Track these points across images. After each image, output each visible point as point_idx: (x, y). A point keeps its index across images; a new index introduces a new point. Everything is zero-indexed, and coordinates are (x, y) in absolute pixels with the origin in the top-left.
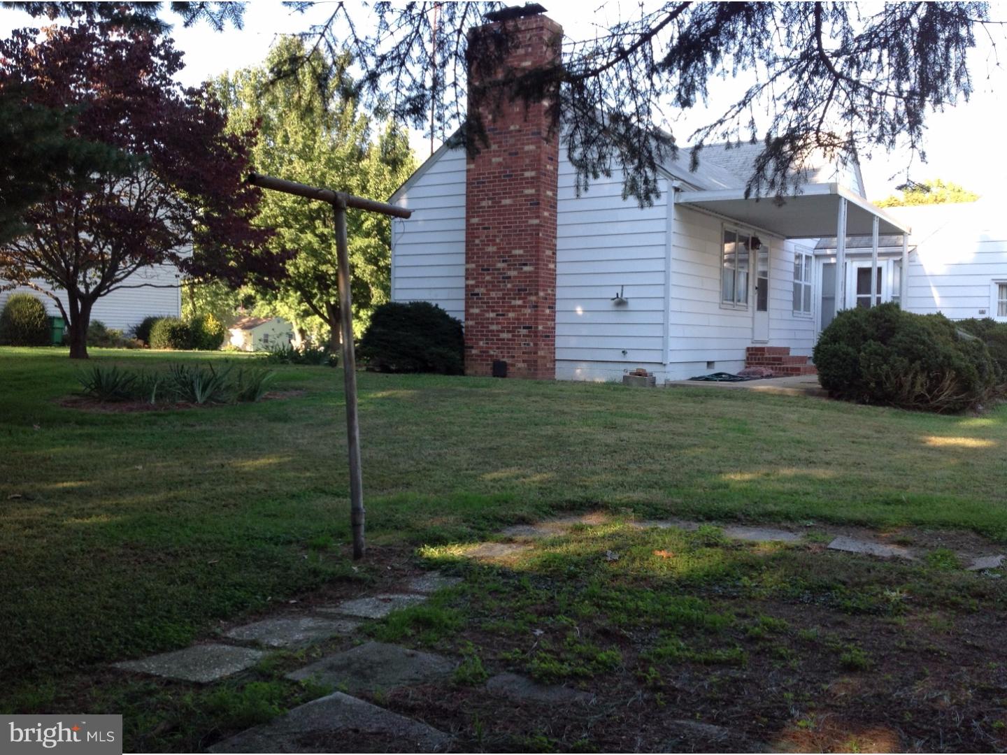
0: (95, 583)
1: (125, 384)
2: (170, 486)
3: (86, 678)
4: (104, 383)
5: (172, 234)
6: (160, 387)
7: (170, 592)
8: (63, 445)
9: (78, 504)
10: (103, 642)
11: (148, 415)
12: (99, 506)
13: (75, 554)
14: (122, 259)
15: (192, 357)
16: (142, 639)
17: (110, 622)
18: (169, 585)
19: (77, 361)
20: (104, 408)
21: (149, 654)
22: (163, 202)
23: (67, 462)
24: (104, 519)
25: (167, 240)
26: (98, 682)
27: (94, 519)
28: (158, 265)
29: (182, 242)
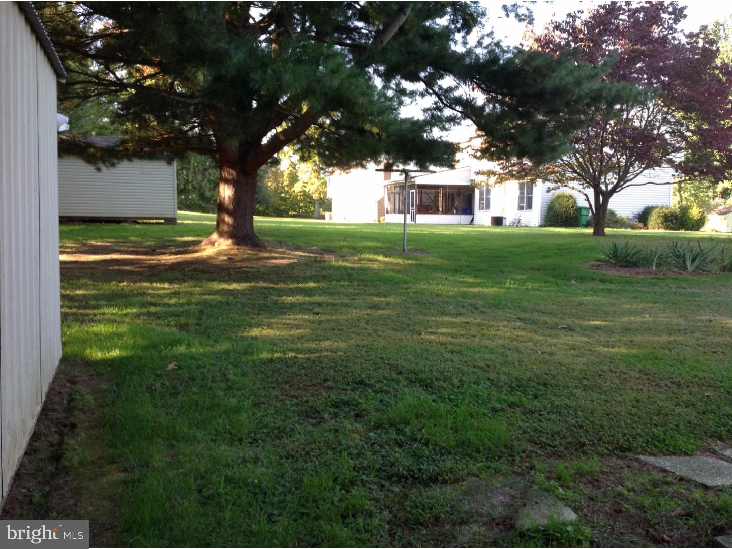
0: (621, 395)
1: (633, 255)
2: (671, 331)
3: (620, 462)
4: (619, 254)
5: (670, 144)
6: (659, 258)
7: (677, 411)
8: (592, 295)
9: (604, 337)
10: (631, 438)
11: (652, 278)
12: (620, 341)
13: (606, 372)
14: (632, 165)
15: (681, 236)
16: (659, 441)
17: (634, 425)
18: (676, 406)
19: (598, 238)
20: (618, 271)
21: (664, 454)
22: (665, 121)
23: (596, 307)
24: (623, 350)
25: (666, 149)
26: (629, 467)
27: (616, 350)
28: (658, 168)
29: (679, 150)
